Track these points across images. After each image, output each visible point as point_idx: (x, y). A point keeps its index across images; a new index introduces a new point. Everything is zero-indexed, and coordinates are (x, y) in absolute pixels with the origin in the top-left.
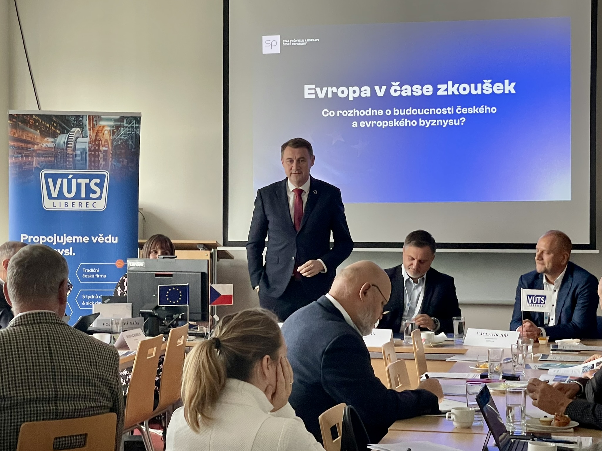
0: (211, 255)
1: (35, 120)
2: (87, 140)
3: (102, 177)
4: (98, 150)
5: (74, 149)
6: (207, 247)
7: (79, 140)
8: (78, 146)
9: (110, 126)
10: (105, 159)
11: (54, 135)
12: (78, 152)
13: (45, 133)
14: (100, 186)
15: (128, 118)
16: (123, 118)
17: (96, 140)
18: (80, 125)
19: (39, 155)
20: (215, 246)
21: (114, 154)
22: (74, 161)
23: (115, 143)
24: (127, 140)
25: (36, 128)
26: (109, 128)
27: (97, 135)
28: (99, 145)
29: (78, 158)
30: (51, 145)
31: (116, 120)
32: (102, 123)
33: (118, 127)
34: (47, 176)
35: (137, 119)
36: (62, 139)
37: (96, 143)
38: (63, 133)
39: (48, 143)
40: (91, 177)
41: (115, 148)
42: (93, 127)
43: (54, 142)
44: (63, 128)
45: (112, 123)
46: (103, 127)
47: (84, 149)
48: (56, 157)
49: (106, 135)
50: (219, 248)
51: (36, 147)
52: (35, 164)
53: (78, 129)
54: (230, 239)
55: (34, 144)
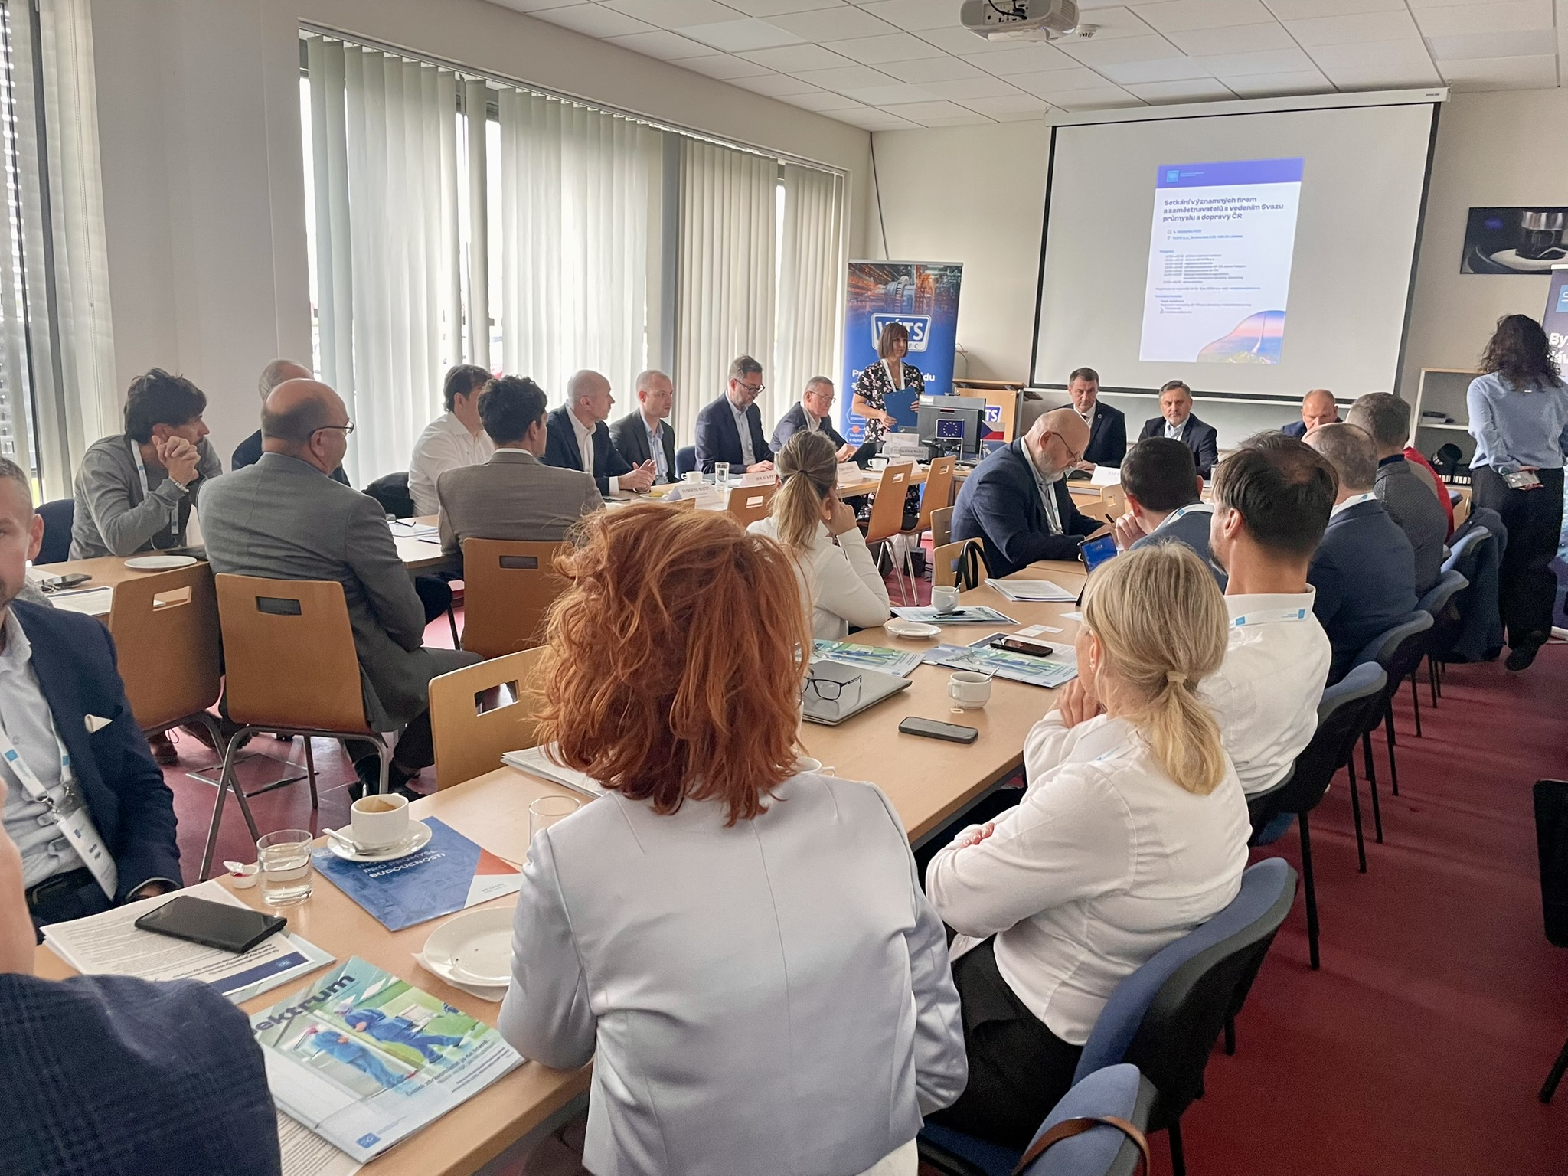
0: (1018, 395)
1: (870, 269)
2: (914, 287)
3: (924, 321)
4: (923, 297)
5: (902, 296)
6: (1015, 388)
7: (907, 287)
8: (905, 293)
9: (936, 275)
10: (929, 305)
11: (886, 283)
12: (905, 298)
13: (878, 281)
14: (923, 329)
15: (950, 267)
16: (946, 268)
17: (921, 287)
18: (909, 274)
19: (872, 301)
20: (1022, 387)
21: (936, 300)
22: (901, 306)
23: (938, 291)
24: (949, 288)
25: (870, 275)
26: (933, 277)
27: (922, 283)
28: (924, 292)
29: (905, 304)
30: (883, 291)
31: (940, 270)
32: (928, 272)
33: (941, 276)
34: (878, 319)
35: (960, 269)
36: (892, 286)
37: (921, 290)
38: (893, 280)
39: (880, 289)
40: (915, 321)
41: (939, 295)
42: (920, 275)
43: (885, 289)
44: (894, 275)
45: (937, 272)
46: (929, 275)
47: (911, 296)
48: (886, 302)
49: (931, 282)
50: (1025, 390)
51: (869, 293)
52: (868, 309)
53: (906, 277)
54: (1036, 382)
55: (868, 290)
